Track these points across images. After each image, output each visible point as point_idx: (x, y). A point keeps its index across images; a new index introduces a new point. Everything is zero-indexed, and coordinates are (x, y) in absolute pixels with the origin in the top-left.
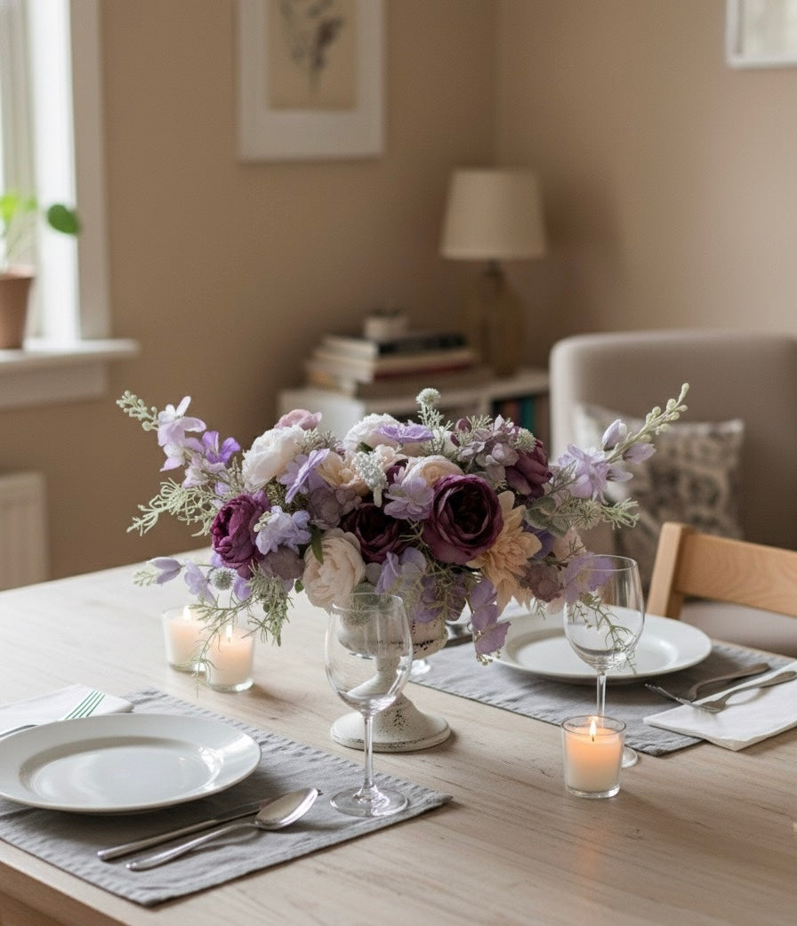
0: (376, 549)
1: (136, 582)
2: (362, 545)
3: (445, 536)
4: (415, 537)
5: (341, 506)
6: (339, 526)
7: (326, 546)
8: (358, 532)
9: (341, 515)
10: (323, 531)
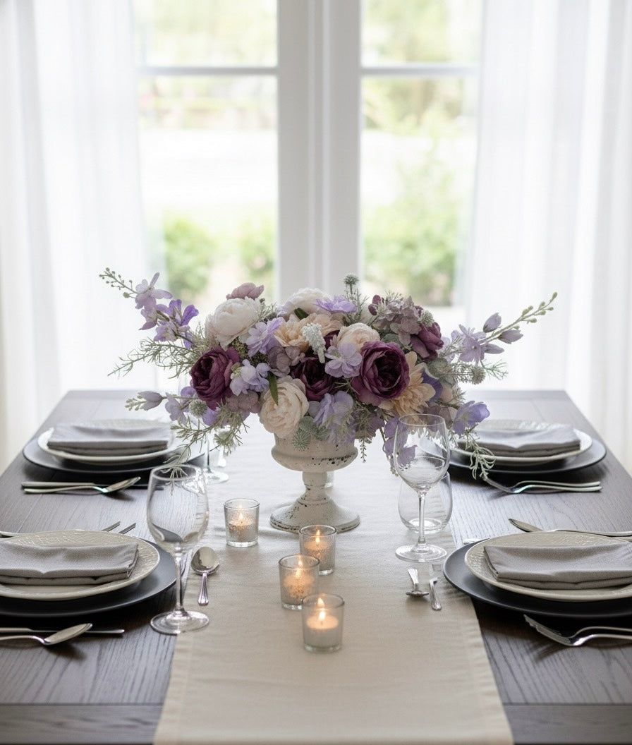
0: (316, 391)
1: (127, 406)
2: (307, 388)
3: (367, 385)
4: (345, 384)
5: (291, 360)
6: (290, 374)
7: (281, 388)
8: (304, 377)
9: (290, 367)
10: (278, 377)
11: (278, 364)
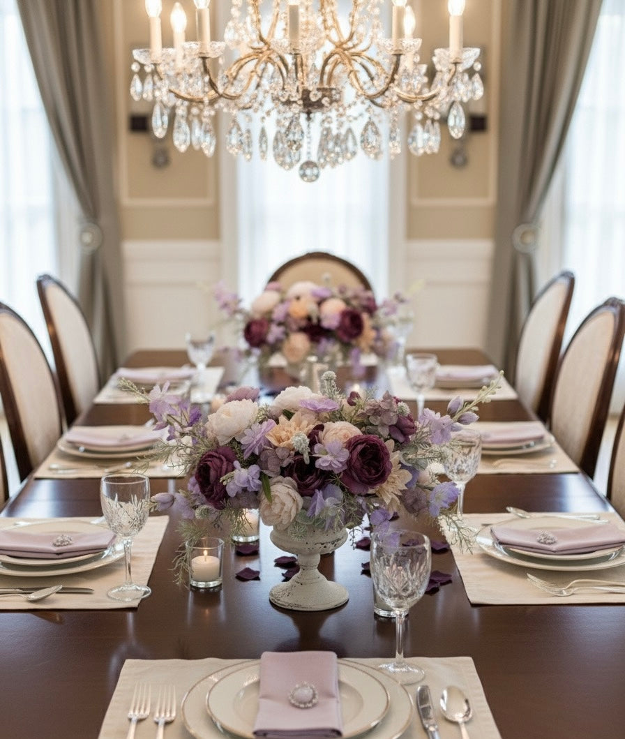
0: (307, 486)
2: (298, 484)
3: (355, 476)
5: (282, 462)
6: (281, 475)
8: (295, 475)
9: (281, 468)
10: (270, 477)
11: (269, 466)
